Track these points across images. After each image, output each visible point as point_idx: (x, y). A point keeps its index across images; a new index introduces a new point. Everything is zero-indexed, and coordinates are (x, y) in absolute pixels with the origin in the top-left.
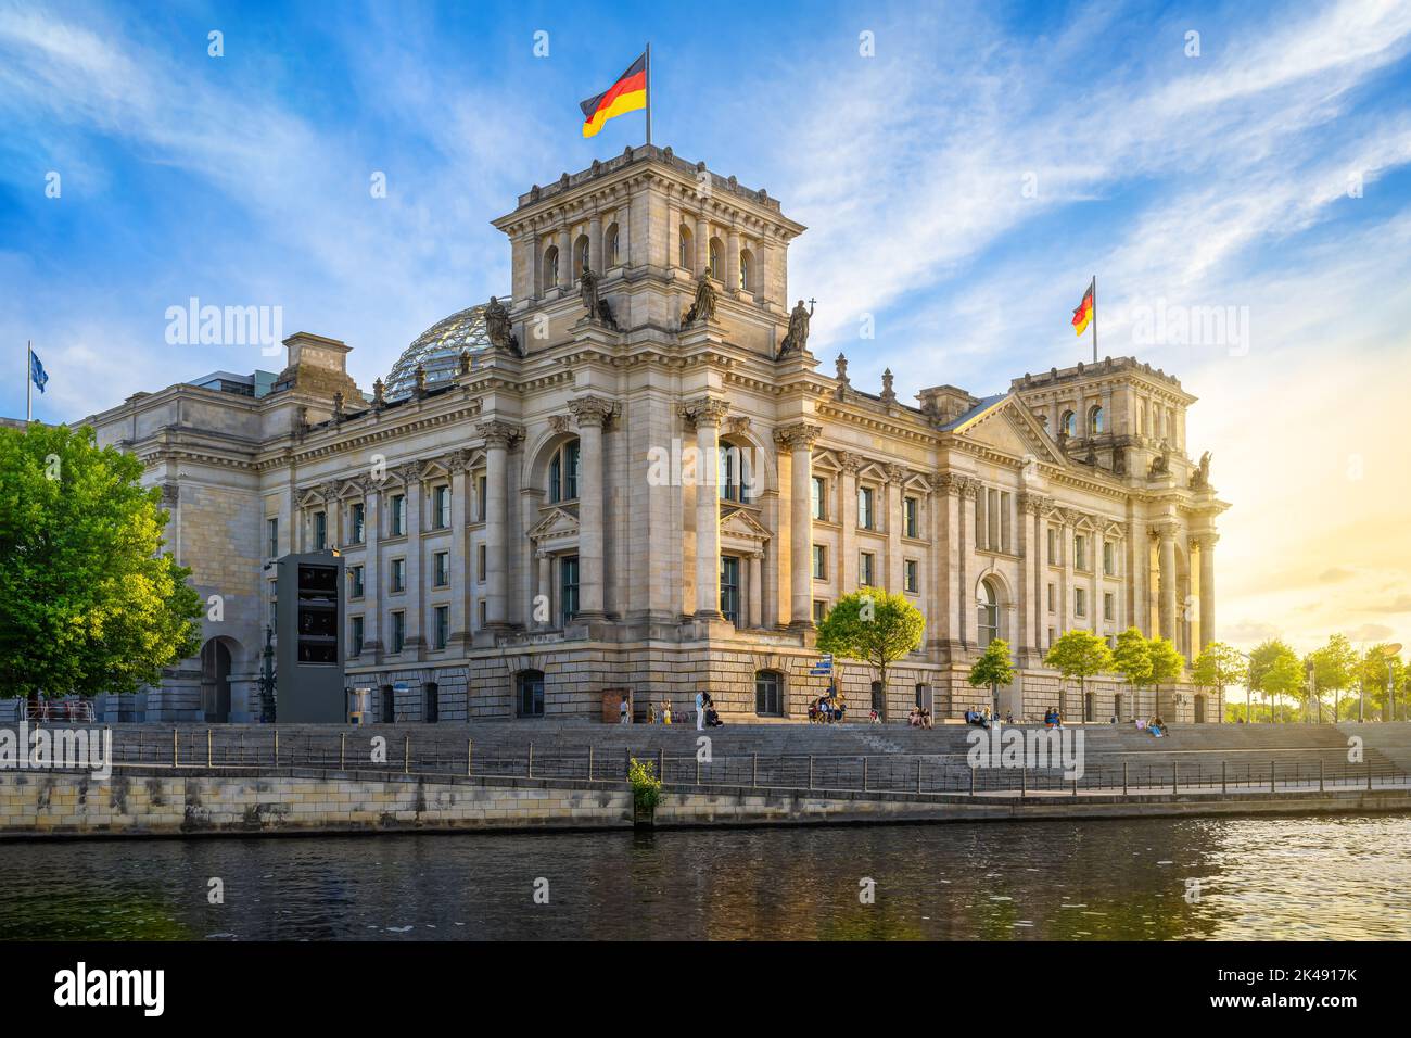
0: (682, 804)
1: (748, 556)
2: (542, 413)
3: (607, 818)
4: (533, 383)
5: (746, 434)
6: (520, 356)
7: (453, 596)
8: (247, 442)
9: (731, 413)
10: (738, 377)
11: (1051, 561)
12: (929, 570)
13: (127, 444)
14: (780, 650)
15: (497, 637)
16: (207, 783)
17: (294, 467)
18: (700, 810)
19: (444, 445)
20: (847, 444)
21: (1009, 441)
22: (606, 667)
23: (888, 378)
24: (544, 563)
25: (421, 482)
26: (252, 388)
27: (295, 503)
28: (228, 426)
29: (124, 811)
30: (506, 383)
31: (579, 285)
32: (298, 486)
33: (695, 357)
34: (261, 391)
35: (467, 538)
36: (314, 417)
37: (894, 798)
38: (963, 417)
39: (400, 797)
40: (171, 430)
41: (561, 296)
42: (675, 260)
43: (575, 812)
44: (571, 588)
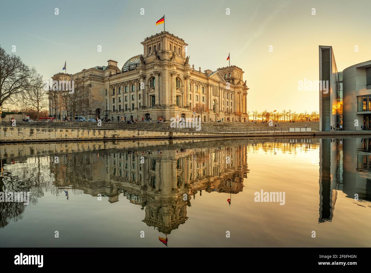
0: (177, 134)
1: (180, 96)
2: (149, 73)
3: (166, 136)
4: (147, 68)
5: (180, 77)
6: (145, 64)
7: (135, 102)
8: (102, 77)
9: (178, 74)
10: (179, 68)
11: (223, 97)
12: (206, 98)
13: (83, 77)
14: (185, 111)
15: (142, 108)
16: (107, 131)
17: (109, 81)
18: (179, 135)
19: (133, 78)
20: (194, 78)
21: (218, 79)
22: (159, 113)
23: (200, 68)
24: (149, 97)
25: (130, 84)
26: (102, 69)
27: (110, 87)
28: (99, 75)
29: (95, 135)
30: (143, 68)
31: (155, 53)
32: (110, 84)
33: (172, 65)
34: (104, 69)
35: (137, 93)
36: (113, 73)
38: (211, 74)
39: (136, 133)
40: (90, 75)
41: (152, 55)
42: (169, 49)
43: (161, 135)
44: (154, 101)
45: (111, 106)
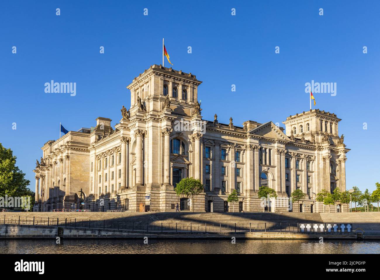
0: (70, 232)
1: (183, 168)
2: (133, 134)
3: (51, 236)
8: (86, 144)
13: (62, 146)
15: (122, 190)
17: (95, 150)
18: (75, 234)
20: (216, 138)
21: (271, 135)
25: (116, 152)
26: (90, 131)
27: (95, 158)
28: (82, 141)
32: (96, 154)
37: (125, 232)
38: (254, 129)
40: (68, 142)
42: (162, 93)
43: (43, 234)
45: (97, 187)
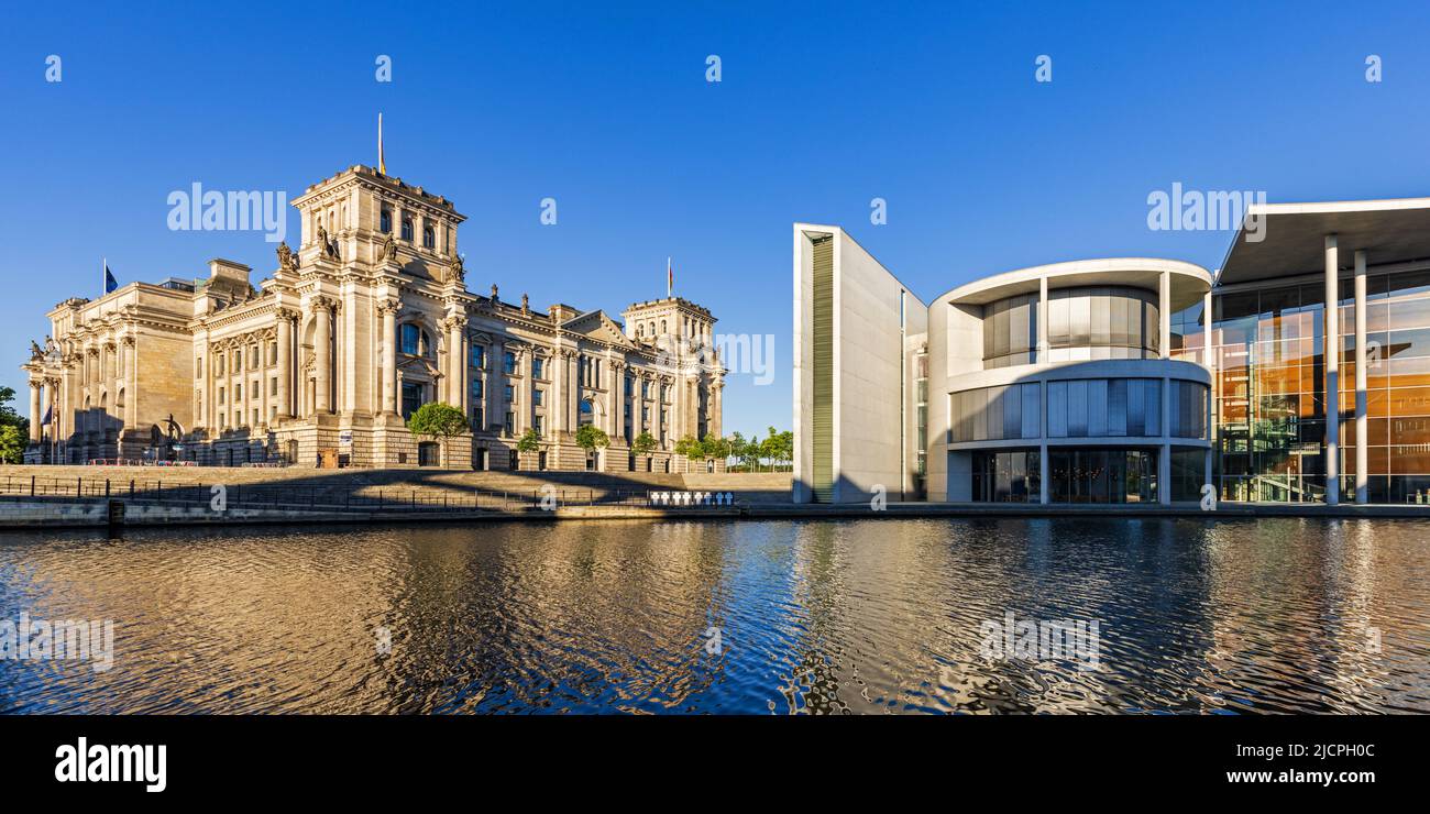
0: (145, 512)
2: (307, 305)
3: (89, 520)
4: (301, 288)
6: (297, 275)
8: (184, 316)
9: (412, 309)
15: (280, 421)
17: (207, 330)
18: (158, 515)
20: (496, 329)
21: (600, 334)
23: (526, 298)
24: (310, 384)
27: (209, 349)
28: (171, 307)
32: (210, 340)
36: (224, 305)
42: (377, 227)
45: (214, 414)
